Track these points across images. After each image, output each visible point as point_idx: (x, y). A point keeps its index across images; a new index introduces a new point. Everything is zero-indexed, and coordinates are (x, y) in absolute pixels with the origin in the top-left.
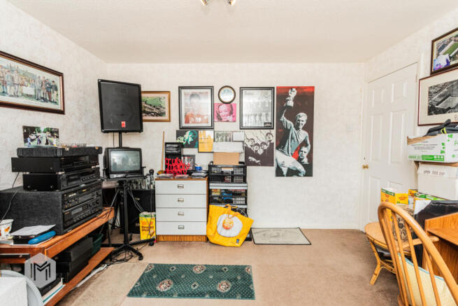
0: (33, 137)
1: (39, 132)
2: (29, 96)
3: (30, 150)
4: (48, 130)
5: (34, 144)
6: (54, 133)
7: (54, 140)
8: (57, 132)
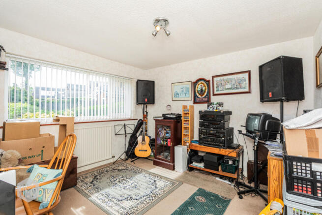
0: (211, 106)
1: (214, 104)
2: (228, 89)
3: (210, 112)
4: (217, 103)
5: (211, 110)
6: (221, 104)
7: (220, 108)
8: (223, 104)
